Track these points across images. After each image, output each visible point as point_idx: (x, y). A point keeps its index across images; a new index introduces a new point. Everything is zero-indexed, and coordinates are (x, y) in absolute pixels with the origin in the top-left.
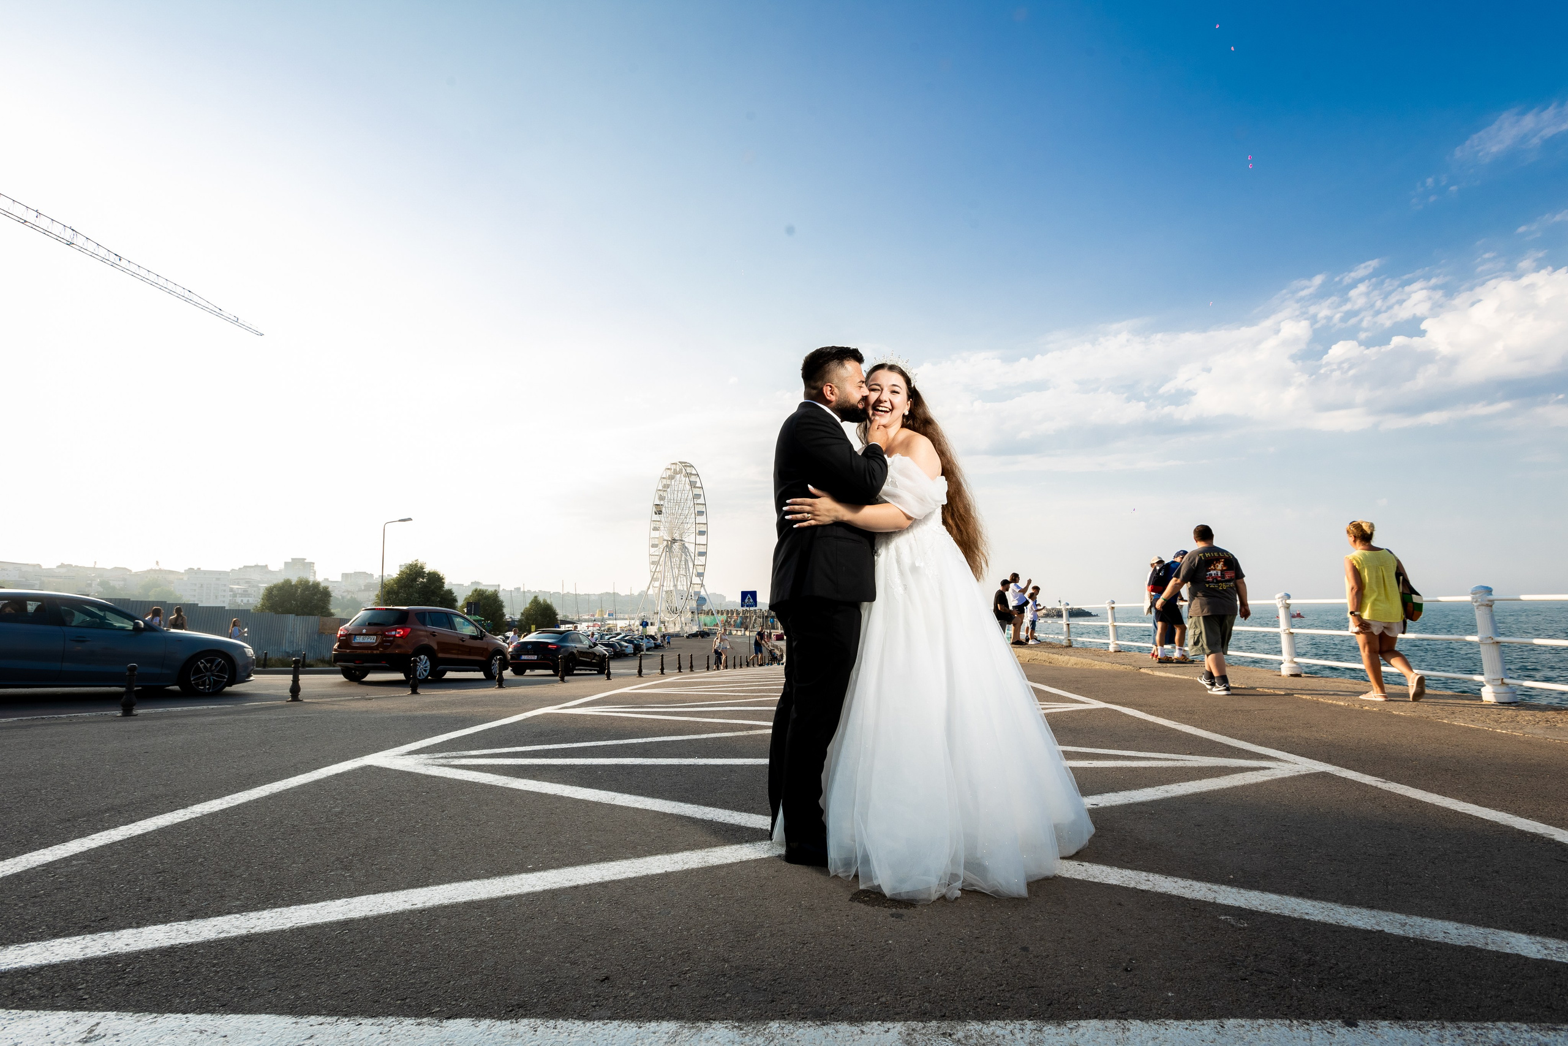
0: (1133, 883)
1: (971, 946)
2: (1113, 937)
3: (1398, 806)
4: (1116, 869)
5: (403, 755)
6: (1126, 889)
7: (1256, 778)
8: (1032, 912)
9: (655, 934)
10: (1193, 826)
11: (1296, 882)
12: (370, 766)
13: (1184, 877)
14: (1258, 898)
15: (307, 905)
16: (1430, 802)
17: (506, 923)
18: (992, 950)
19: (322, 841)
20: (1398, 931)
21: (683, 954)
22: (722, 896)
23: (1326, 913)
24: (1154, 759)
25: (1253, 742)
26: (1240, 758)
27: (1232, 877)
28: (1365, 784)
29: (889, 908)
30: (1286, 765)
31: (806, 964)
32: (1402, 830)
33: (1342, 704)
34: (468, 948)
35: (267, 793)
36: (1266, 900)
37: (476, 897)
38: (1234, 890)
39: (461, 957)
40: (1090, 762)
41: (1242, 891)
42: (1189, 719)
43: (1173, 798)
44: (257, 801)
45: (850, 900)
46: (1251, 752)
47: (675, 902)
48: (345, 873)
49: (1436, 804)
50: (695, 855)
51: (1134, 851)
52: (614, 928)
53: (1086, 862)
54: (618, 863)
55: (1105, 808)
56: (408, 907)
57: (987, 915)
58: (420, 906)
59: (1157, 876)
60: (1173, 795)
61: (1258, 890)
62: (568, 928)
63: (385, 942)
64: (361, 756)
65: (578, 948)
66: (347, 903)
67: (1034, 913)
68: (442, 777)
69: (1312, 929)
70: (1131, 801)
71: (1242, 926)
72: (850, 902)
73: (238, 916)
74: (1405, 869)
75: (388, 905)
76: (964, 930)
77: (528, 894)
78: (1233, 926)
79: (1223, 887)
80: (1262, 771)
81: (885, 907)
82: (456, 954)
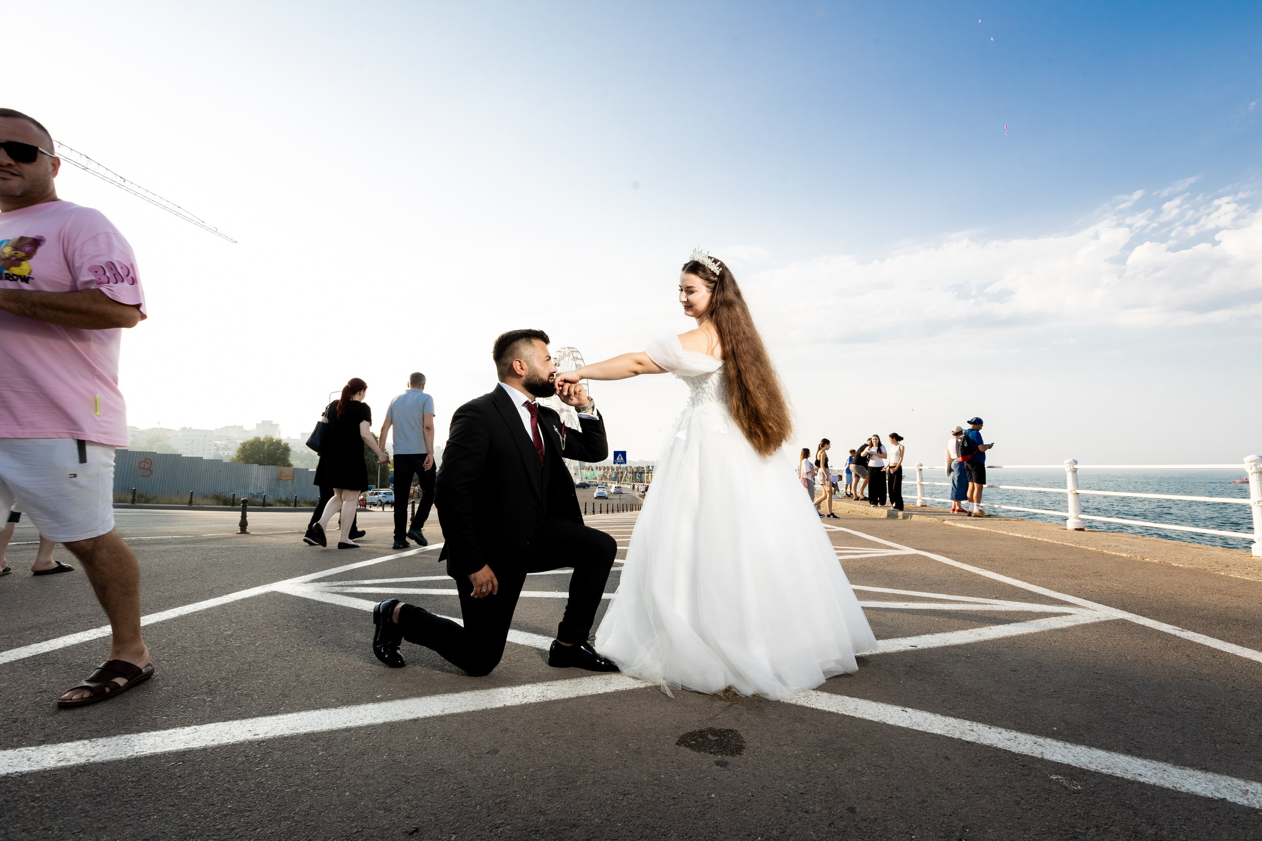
0: (957, 733)
1: (796, 803)
2: (943, 798)
3: (1201, 655)
4: (939, 716)
5: (306, 583)
6: (951, 739)
7: (1061, 623)
8: (859, 763)
9: (478, 777)
10: (1008, 671)
11: (1121, 737)
12: (274, 592)
13: (1007, 727)
14: (1085, 754)
15: (157, 732)
16: (1231, 652)
17: (336, 759)
18: (818, 809)
19: (202, 664)
20: (1241, 801)
21: (500, 803)
22: (552, 735)
23: (1159, 775)
24: (964, 602)
25: (1052, 589)
26: (1042, 603)
27: (1055, 729)
28: (1163, 632)
29: (715, 754)
30: (1086, 611)
31: (624, 820)
32: (1212, 681)
33: (1125, 555)
34: (290, 787)
35: (176, 615)
36: (1094, 756)
37: (317, 728)
38: (1060, 744)
39: (279, 798)
40: (906, 604)
41: (1068, 745)
42: (991, 566)
43: (985, 641)
44: (163, 623)
45: (677, 744)
46: (1051, 597)
47: (505, 741)
48: (207, 698)
49: (1237, 654)
50: (535, 688)
51: (955, 697)
52: (439, 768)
53: (909, 707)
54: (462, 694)
55: (923, 650)
56: (250, 737)
57: (813, 766)
58: (261, 736)
59: (980, 726)
60: (986, 638)
61: (1084, 745)
62: (395, 766)
63: (212, 777)
64: (271, 583)
65: (397, 791)
66: (195, 730)
67: (860, 766)
68: (332, 604)
69: (1149, 794)
70: (947, 644)
71: (1076, 788)
72: (677, 746)
73: (86, 742)
74: (1228, 725)
75: (232, 734)
76: (789, 783)
77: (368, 726)
78: (1066, 788)
79: (1049, 740)
80: (1064, 617)
81: (711, 753)
82: (275, 794)
